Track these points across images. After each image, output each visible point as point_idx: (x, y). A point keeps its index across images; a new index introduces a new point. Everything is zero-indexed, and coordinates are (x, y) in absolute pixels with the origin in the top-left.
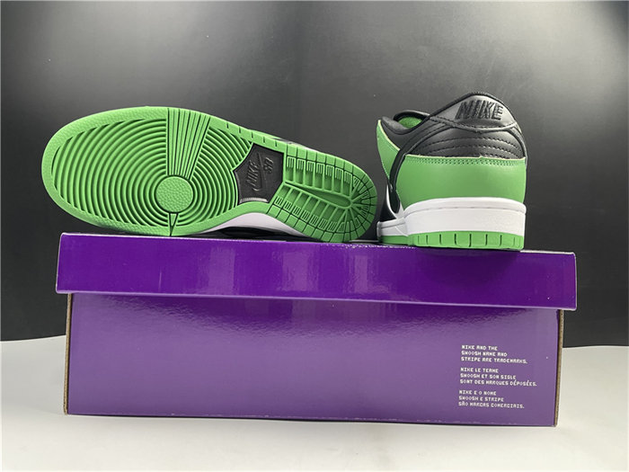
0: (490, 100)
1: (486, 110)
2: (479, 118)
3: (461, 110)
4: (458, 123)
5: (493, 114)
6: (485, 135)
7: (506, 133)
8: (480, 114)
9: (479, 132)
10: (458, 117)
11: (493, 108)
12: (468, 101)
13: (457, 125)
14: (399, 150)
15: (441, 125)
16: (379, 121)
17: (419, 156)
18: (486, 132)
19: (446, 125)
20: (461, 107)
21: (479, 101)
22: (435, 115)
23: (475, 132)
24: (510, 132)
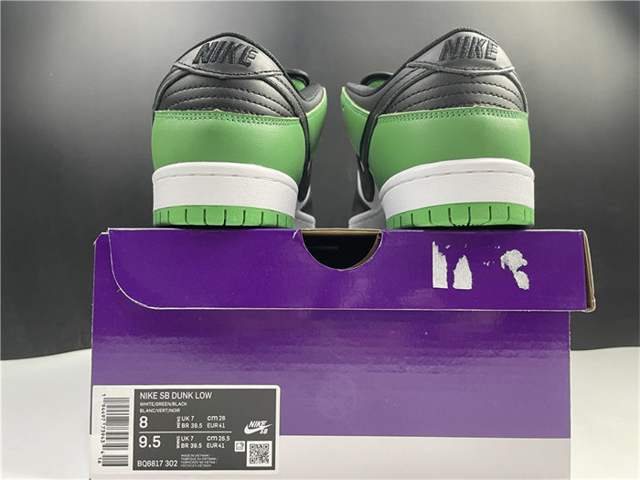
0: (481, 37)
1: (477, 48)
2: (469, 57)
3: (445, 50)
4: (444, 66)
5: (487, 54)
6: (478, 78)
7: (504, 78)
8: (470, 53)
9: (472, 76)
10: (442, 58)
11: (485, 46)
12: (453, 38)
13: (441, 68)
14: (369, 113)
15: (421, 70)
16: (343, 88)
17: (395, 114)
18: (479, 75)
19: (428, 69)
20: (446, 46)
21: (467, 38)
22: (412, 60)
23: (465, 75)
24: (509, 77)
